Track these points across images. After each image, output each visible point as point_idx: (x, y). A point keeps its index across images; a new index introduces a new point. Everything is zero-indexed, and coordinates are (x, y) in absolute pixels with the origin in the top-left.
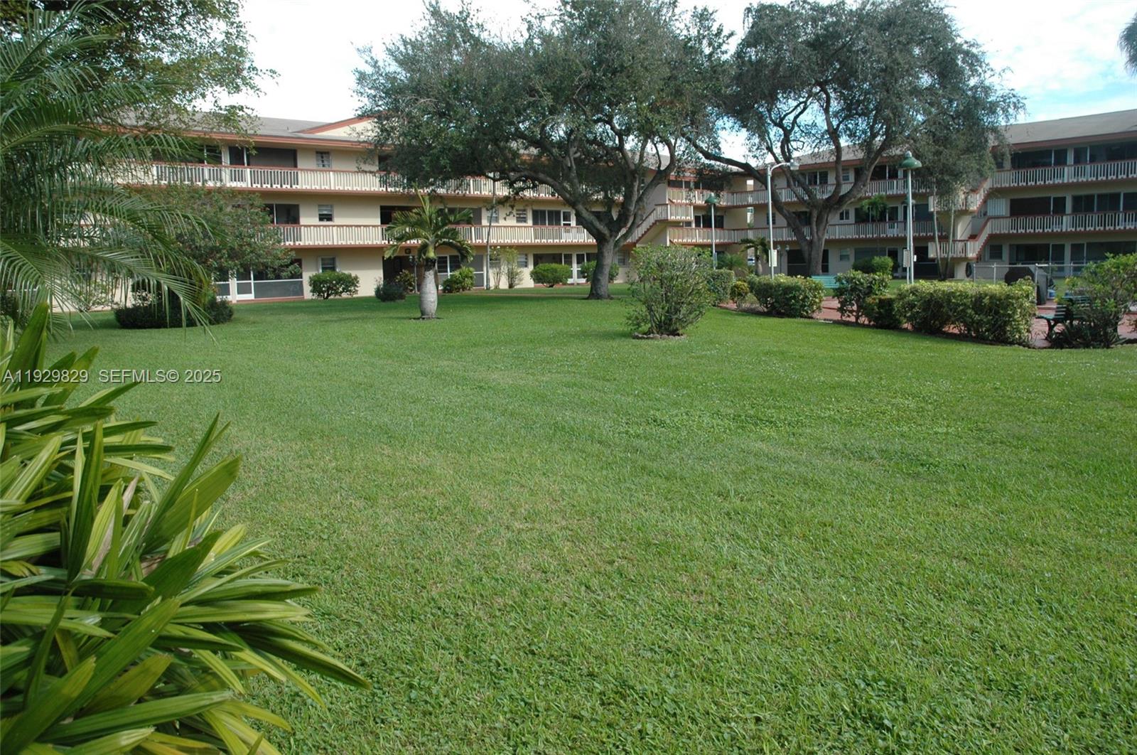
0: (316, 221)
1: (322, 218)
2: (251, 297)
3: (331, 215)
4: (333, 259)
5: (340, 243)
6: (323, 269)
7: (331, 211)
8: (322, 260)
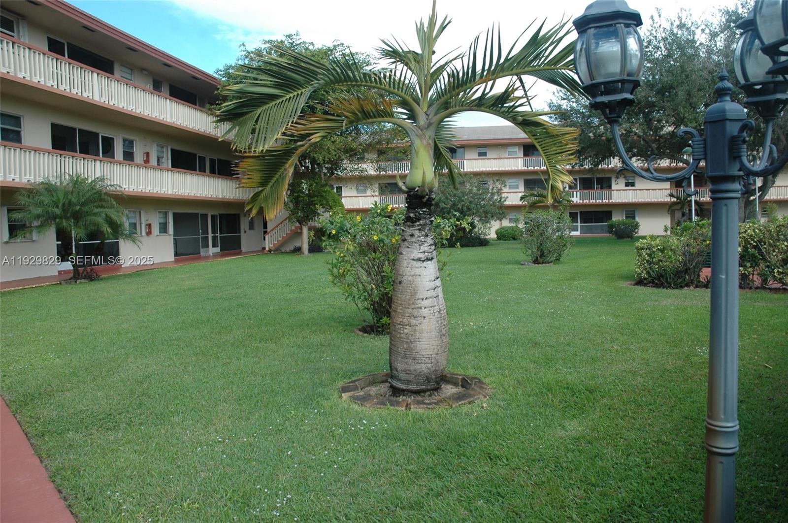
0: (623, 187)
1: (627, 185)
2: (578, 233)
3: (634, 183)
4: (634, 211)
5: (634, 201)
6: (626, 217)
7: (634, 180)
8: (626, 211)
